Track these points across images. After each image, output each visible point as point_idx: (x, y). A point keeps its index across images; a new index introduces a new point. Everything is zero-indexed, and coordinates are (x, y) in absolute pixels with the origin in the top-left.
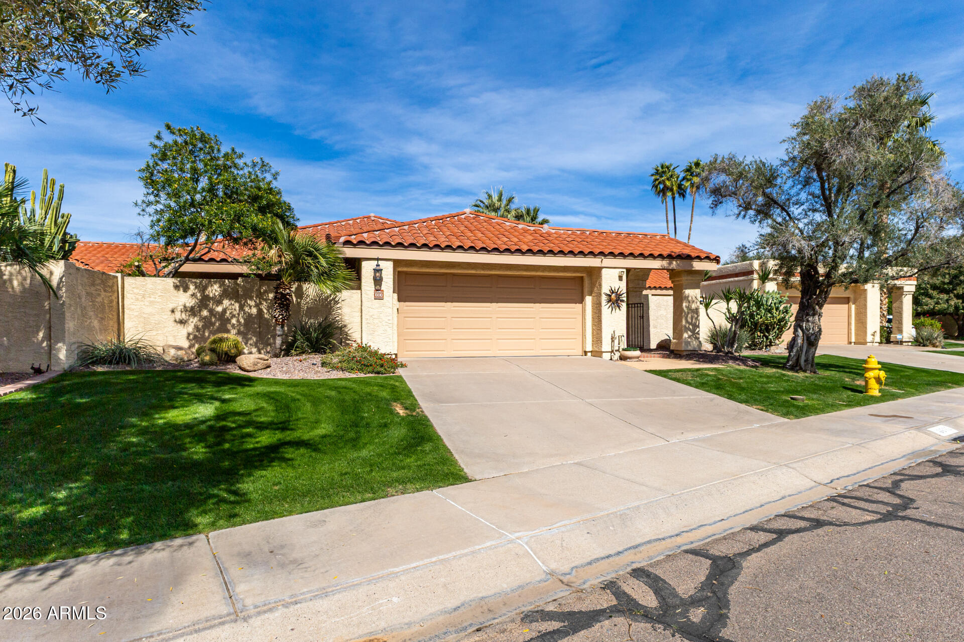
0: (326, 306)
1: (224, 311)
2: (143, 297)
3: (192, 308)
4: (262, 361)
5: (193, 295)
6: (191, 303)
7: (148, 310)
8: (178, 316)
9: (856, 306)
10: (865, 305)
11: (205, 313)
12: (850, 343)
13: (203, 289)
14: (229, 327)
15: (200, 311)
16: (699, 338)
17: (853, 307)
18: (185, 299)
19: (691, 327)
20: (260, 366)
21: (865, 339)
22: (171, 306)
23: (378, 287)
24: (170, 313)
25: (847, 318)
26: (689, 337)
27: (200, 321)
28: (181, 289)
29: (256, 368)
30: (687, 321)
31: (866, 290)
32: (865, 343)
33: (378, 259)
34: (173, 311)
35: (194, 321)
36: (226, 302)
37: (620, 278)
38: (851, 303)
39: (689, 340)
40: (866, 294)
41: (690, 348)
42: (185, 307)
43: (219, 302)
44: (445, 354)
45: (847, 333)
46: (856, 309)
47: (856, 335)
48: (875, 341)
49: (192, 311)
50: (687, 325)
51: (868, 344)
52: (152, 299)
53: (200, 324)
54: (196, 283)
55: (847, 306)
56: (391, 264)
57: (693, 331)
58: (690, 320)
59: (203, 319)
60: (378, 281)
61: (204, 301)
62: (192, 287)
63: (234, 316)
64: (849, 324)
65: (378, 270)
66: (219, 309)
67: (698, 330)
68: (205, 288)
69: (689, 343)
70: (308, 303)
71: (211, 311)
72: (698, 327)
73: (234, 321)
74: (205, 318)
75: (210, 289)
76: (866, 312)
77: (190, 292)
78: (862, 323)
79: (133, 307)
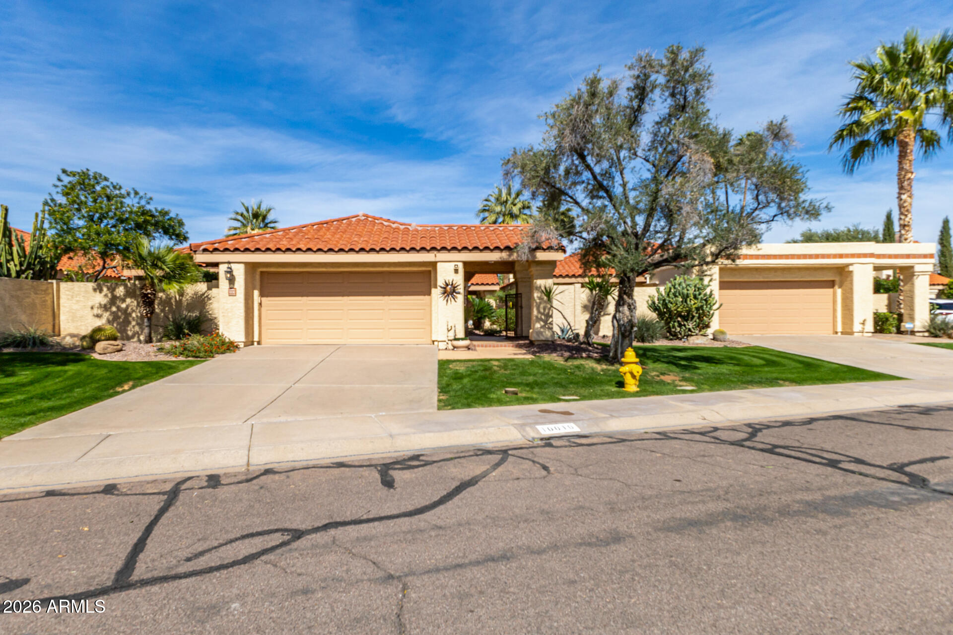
0: (201, 301)
1: (128, 307)
2: (72, 297)
3: (105, 305)
4: (112, 347)
5: (106, 295)
6: (104, 301)
7: (75, 307)
8: (96, 311)
9: (843, 290)
10: (851, 289)
11: (114, 309)
12: (836, 333)
13: (112, 290)
14: (130, 319)
15: (110, 308)
16: (552, 328)
17: (839, 291)
18: (100, 298)
19: (543, 317)
20: (109, 350)
21: (851, 328)
22: (90, 304)
23: (232, 286)
24: (90, 309)
25: (831, 304)
26: (542, 327)
27: (110, 315)
28: (98, 291)
29: (106, 351)
30: (539, 312)
31: (851, 272)
32: (852, 333)
33: (229, 263)
34: (92, 308)
35: (106, 315)
36: (128, 300)
37: (456, 271)
38: (836, 287)
39: (542, 330)
40: (852, 277)
41: (542, 338)
42: (100, 305)
43: (124, 301)
44: (301, 342)
45: (832, 321)
46: (843, 294)
47: (844, 323)
48: (865, 331)
49: (105, 308)
50: (539, 316)
51: (856, 334)
52: (78, 299)
53: (111, 318)
54: (107, 286)
55: (831, 290)
56: (242, 266)
57: (546, 322)
58: (542, 310)
59: (113, 313)
60: (232, 280)
61: (114, 300)
62: (105, 289)
63: (133, 311)
64: (835, 310)
65: (230, 272)
66: (124, 306)
67: (551, 320)
68: (114, 290)
69: (541, 333)
70: (187, 300)
71: (118, 308)
72: (551, 316)
73: (134, 315)
74: (114, 312)
75: (117, 290)
76: (852, 297)
77: (104, 293)
78: (849, 309)
79: (66, 305)
